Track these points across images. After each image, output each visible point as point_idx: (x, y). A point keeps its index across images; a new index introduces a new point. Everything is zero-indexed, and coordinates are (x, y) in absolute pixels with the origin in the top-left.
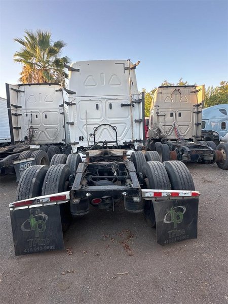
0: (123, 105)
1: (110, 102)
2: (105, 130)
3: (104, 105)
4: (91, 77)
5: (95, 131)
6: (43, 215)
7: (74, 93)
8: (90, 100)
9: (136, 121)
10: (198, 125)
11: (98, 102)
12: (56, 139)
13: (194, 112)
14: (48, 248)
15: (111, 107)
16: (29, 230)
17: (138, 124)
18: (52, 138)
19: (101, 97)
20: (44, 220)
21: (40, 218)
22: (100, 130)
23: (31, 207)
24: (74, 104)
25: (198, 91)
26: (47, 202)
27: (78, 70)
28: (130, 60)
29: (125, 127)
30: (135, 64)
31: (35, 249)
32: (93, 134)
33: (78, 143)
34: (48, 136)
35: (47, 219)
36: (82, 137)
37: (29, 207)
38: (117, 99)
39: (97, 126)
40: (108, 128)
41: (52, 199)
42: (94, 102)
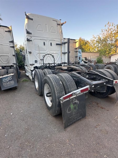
0: (57, 44)
1: (51, 42)
2: (49, 57)
3: (48, 43)
4: (40, 25)
5: (44, 57)
6: (77, 101)
7: (31, 34)
8: (40, 39)
9: (63, 53)
10: (76, 57)
11: (45, 41)
12: (8, 63)
13: (75, 52)
14: (79, 118)
15: (51, 45)
16: (70, 112)
17: (63, 54)
18: (5, 63)
19: (46, 38)
20: (77, 104)
21: (75, 103)
22: (46, 57)
23: (71, 98)
24: (31, 41)
25: (76, 42)
26: (79, 93)
27: (32, 19)
28: (61, 20)
29: (58, 56)
30: (63, 23)
31: (73, 121)
32: (42, 59)
33: (34, 64)
34: (2, 61)
35: (78, 103)
36: (37, 61)
37: (70, 98)
38: (55, 41)
39: (44, 55)
40: (50, 56)
41: (82, 91)
42: (43, 41)
